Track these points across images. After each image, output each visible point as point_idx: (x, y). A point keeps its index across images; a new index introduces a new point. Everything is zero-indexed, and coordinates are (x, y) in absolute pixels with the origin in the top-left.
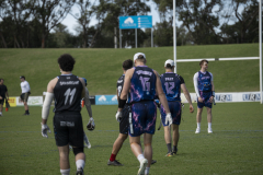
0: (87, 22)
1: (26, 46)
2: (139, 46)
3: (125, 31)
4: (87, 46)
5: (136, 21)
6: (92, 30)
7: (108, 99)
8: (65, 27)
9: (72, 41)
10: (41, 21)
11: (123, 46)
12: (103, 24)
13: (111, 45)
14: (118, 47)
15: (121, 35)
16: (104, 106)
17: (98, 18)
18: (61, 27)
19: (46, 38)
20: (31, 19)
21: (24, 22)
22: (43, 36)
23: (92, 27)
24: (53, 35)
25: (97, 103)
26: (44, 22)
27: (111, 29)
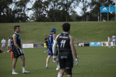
0: (86, 10)
1: (59, 21)
2: (109, 20)
3: (103, 14)
4: (86, 20)
5: (108, 9)
6: (88, 13)
7: (95, 44)
8: (76, 12)
9: (79, 19)
10: (66, 10)
11: (102, 20)
12: (93, 11)
13: (96, 20)
14: (100, 20)
15: (101, 16)
16: (93, 47)
17: (91, 8)
18: (74, 12)
19: (68, 17)
20: (61, 9)
21: (58, 11)
22: (67, 17)
23: (88, 12)
24: (71, 16)
25: (90, 45)
26: (67, 10)
27: (97, 13)
